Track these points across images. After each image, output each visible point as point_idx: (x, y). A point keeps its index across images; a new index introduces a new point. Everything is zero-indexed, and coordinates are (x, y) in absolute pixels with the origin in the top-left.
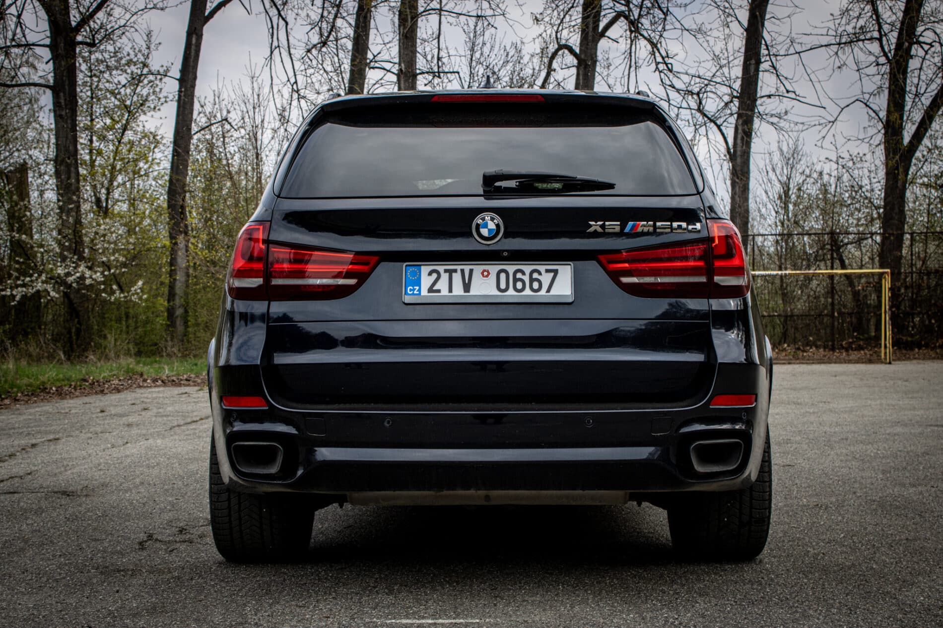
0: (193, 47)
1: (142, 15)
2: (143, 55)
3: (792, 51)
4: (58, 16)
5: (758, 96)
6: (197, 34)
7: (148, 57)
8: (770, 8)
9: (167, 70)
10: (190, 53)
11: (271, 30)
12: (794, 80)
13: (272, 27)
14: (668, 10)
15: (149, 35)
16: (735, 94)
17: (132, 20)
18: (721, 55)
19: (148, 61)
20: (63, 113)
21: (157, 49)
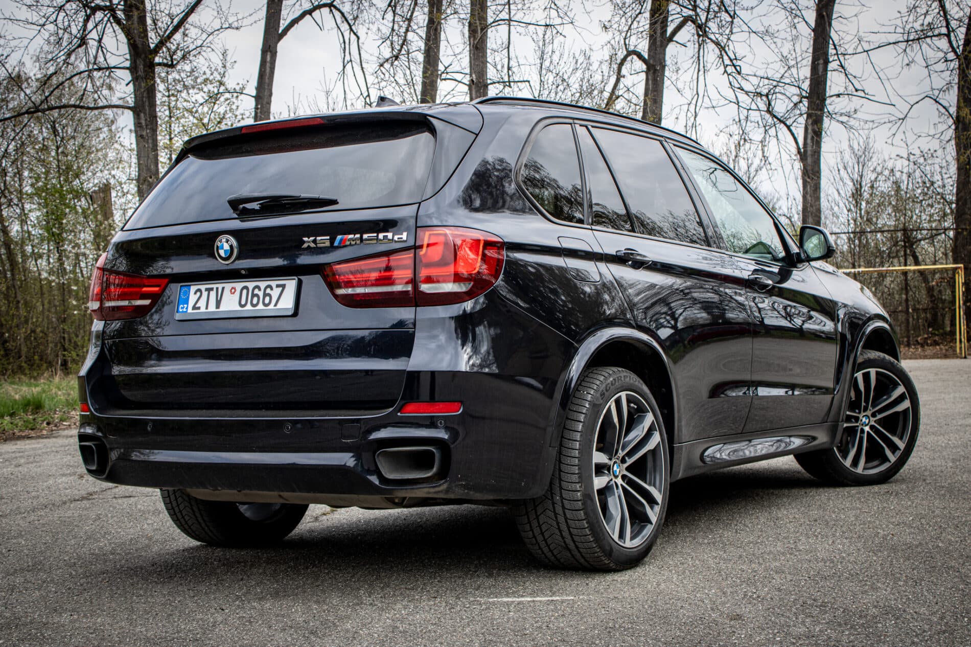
0: (268, 65)
1: (218, 35)
2: (220, 74)
3: (860, 49)
4: (137, 38)
5: (827, 95)
6: (271, 52)
7: (224, 75)
8: (837, 7)
9: (243, 88)
10: (265, 71)
11: (343, 45)
12: (863, 78)
13: (344, 42)
14: (735, 13)
15: (224, 54)
16: (804, 94)
17: (208, 41)
18: (789, 56)
19: (224, 80)
20: (144, 133)
21: (233, 67)
